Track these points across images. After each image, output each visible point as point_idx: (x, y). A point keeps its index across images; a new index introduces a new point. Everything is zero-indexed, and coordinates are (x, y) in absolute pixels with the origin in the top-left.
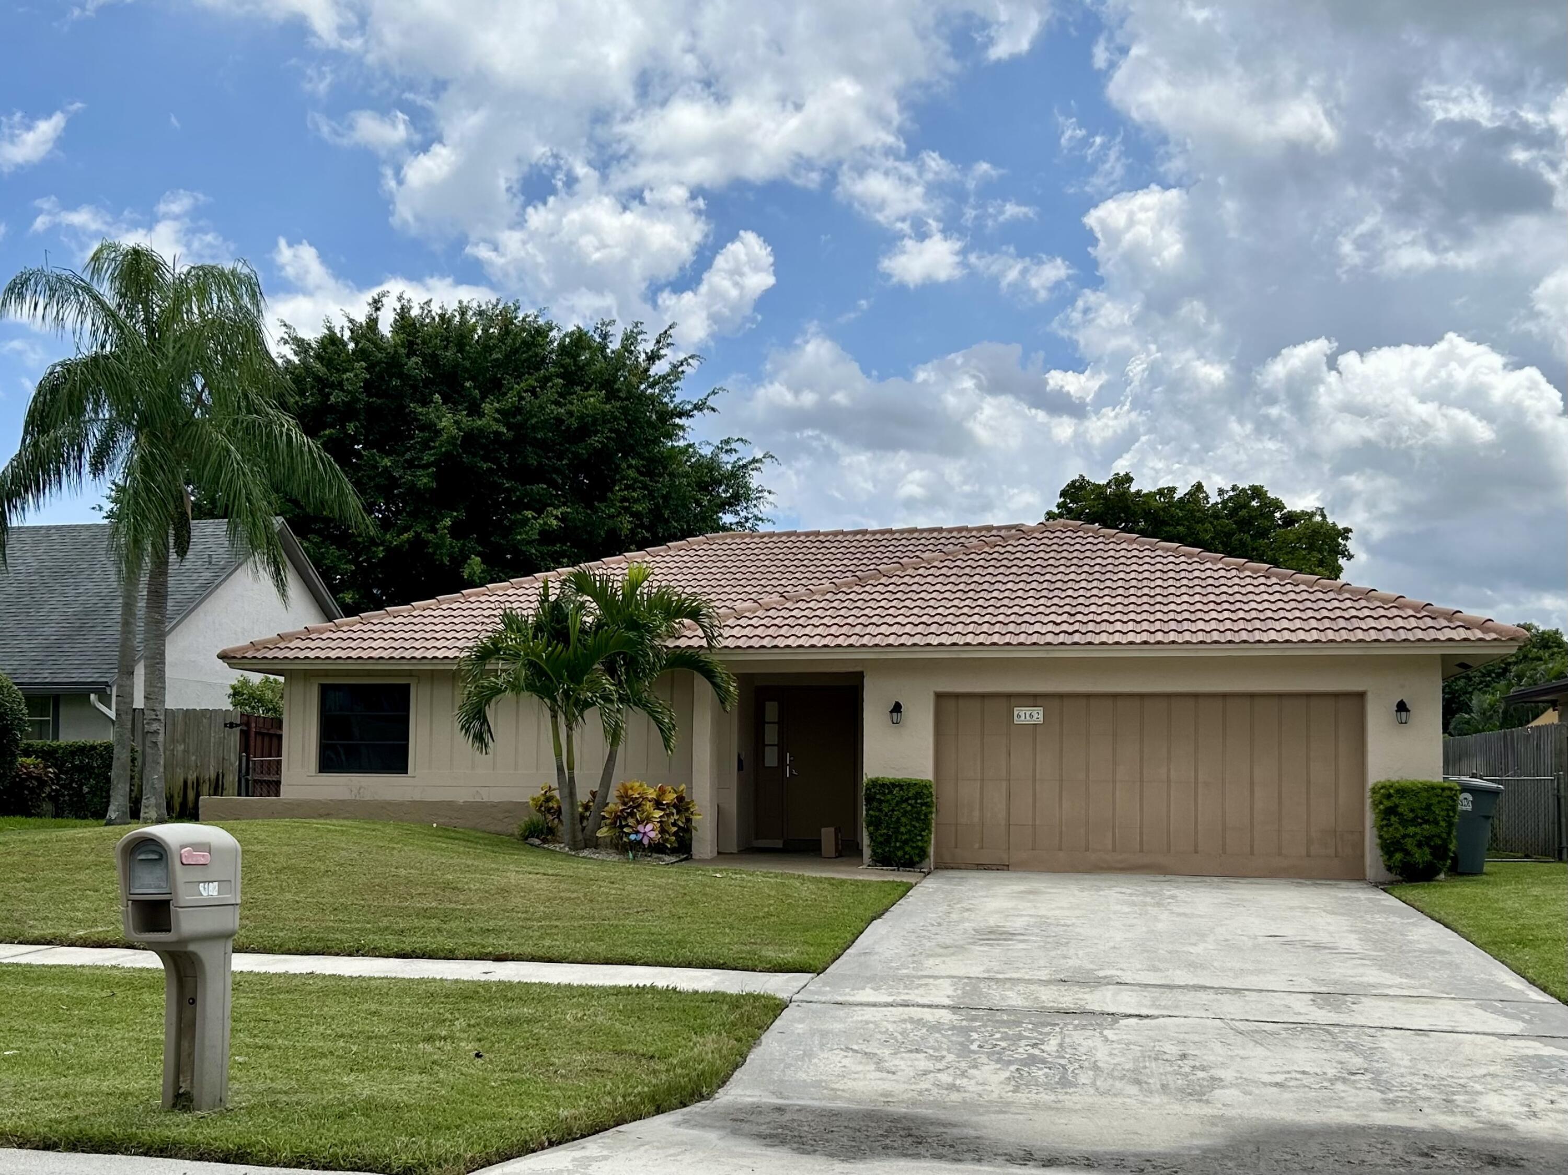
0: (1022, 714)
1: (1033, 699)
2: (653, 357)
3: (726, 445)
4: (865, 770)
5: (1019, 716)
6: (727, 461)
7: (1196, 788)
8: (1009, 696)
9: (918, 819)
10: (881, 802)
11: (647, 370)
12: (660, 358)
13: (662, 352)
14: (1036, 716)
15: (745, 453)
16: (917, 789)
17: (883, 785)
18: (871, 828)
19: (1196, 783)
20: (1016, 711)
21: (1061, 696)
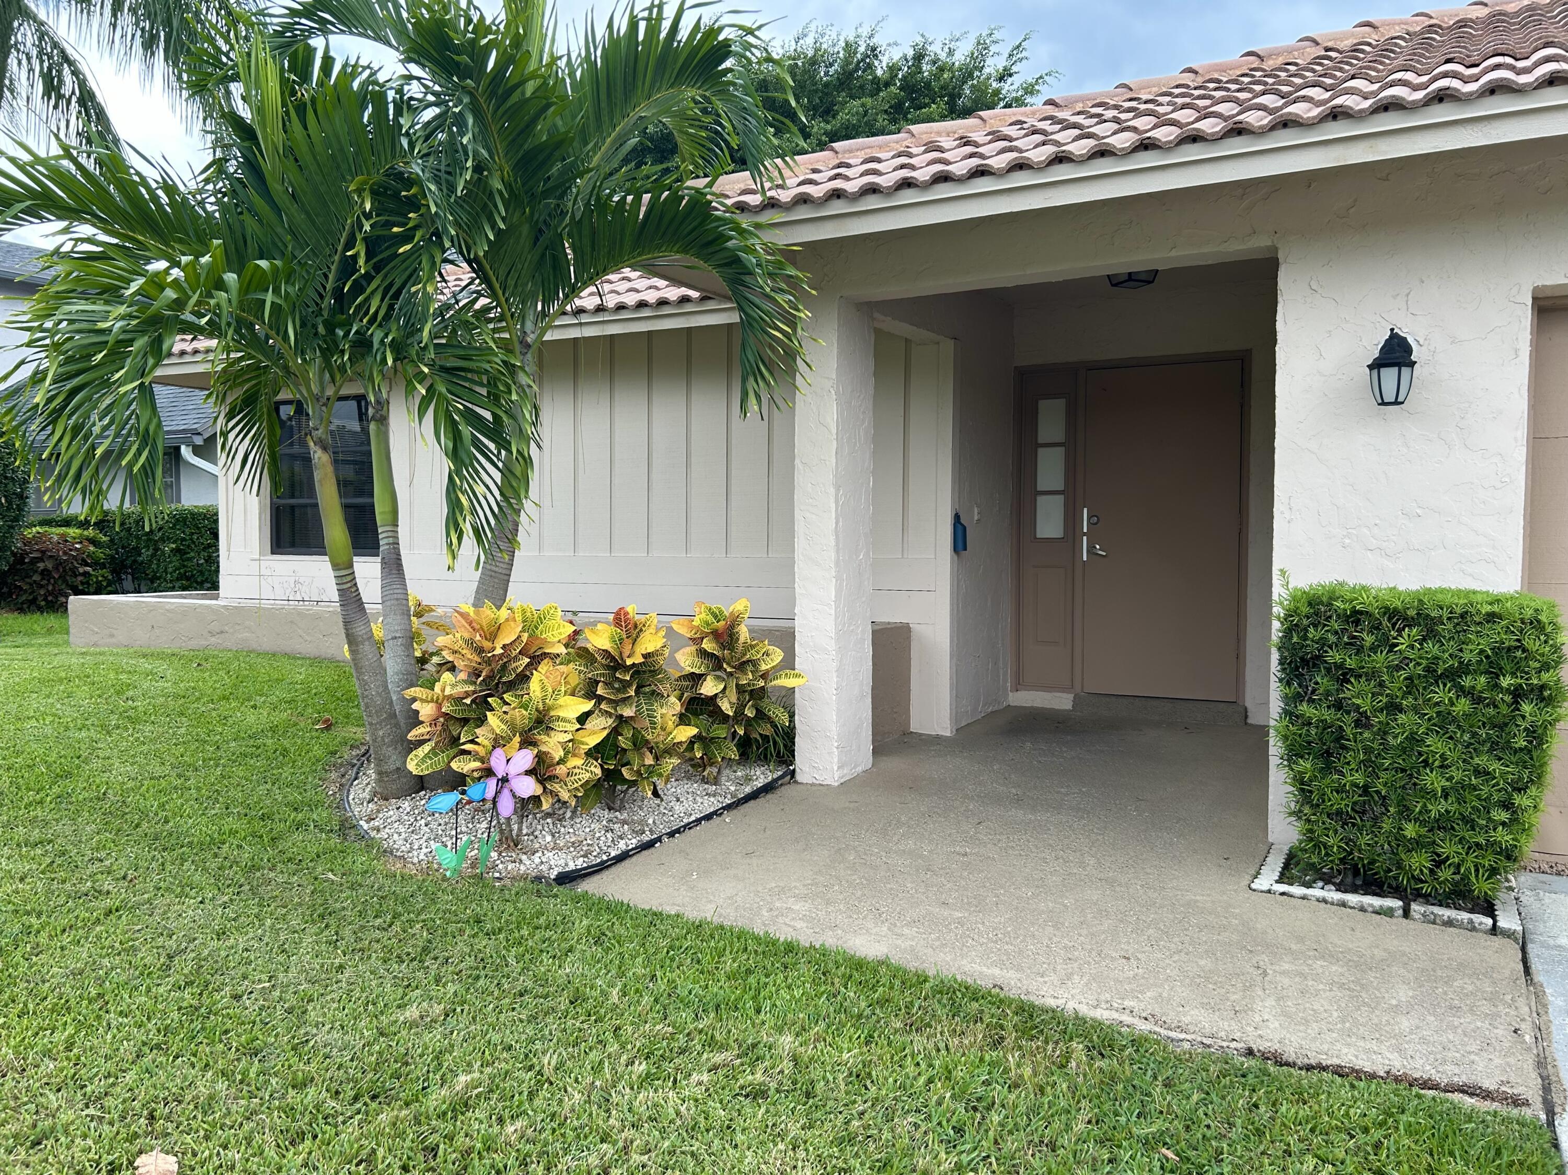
4: (1280, 558)
9: (1498, 748)
10: (1344, 676)
13: (1014, 69)
16: (1495, 635)
17: (1355, 617)
18: (1305, 765)
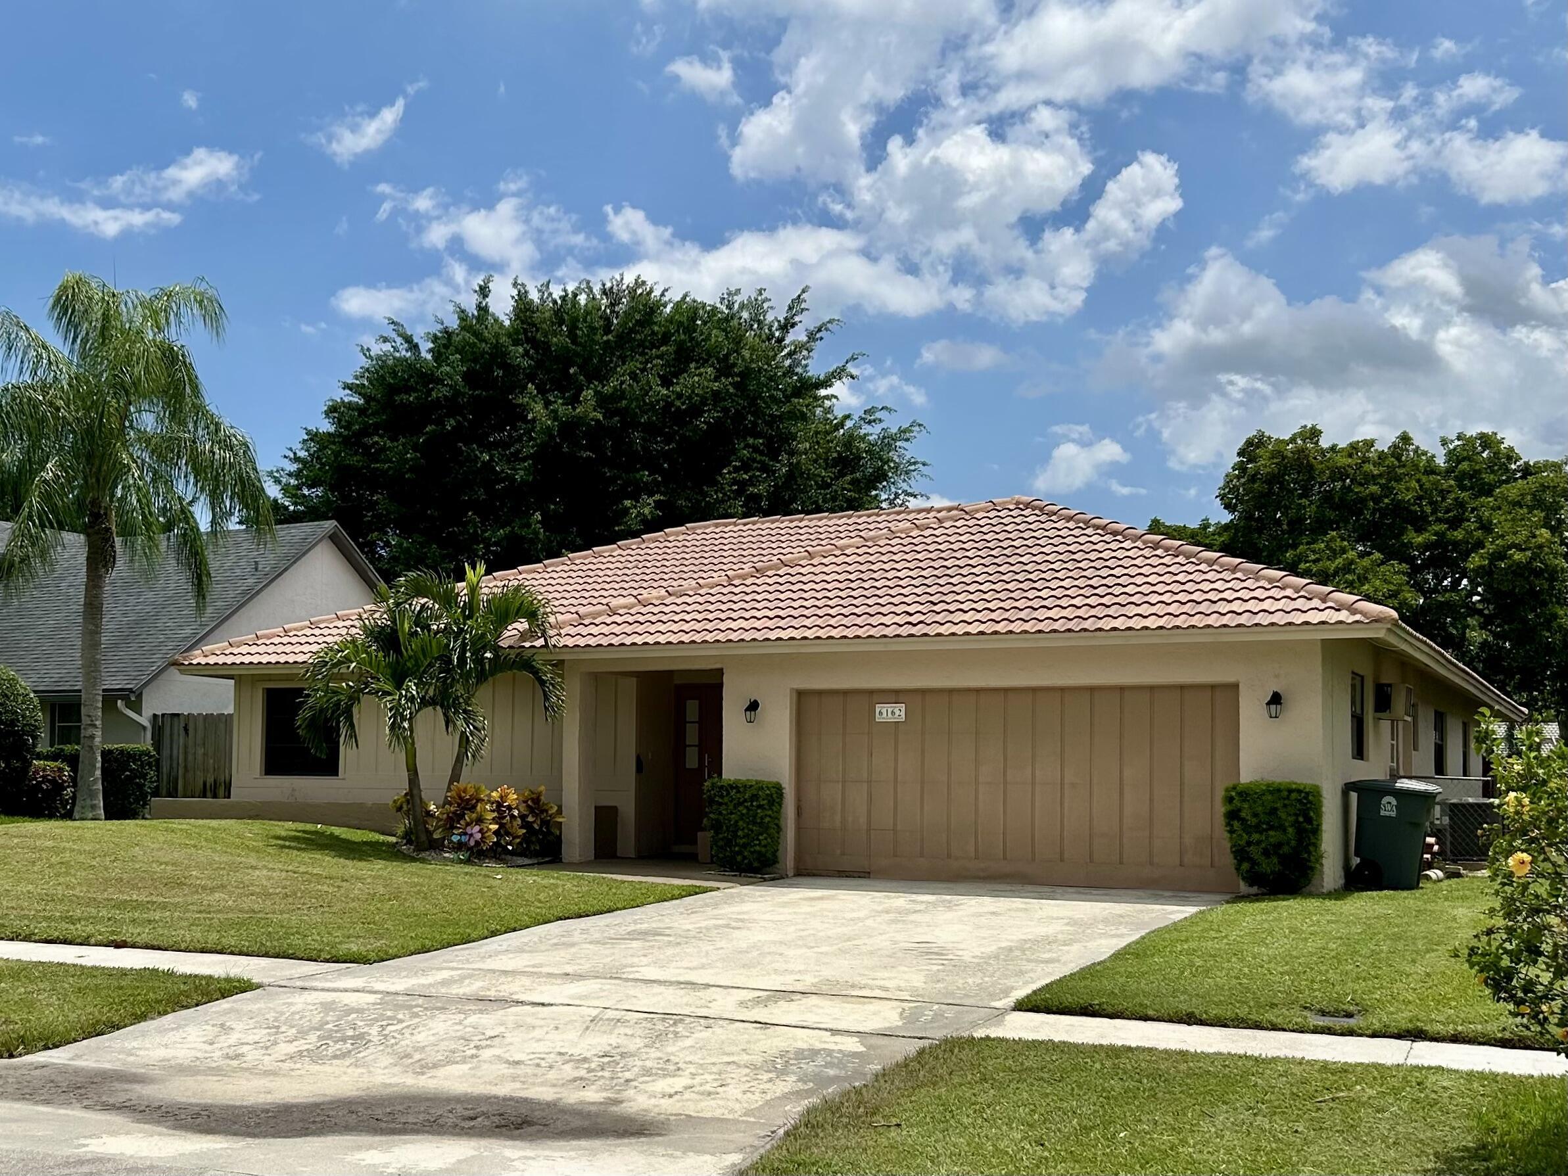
0: (884, 711)
1: (895, 695)
2: (787, 326)
3: (869, 417)
5: (881, 713)
6: (873, 432)
7: (1062, 788)
8: (871, 692)
11: (780, 340)
12: (793, 325)
13: (797, 319)
14: (897, 713)
15: (892, 424)
19: (1062, 784)
20: (878, 708)
21: (923, 692)
